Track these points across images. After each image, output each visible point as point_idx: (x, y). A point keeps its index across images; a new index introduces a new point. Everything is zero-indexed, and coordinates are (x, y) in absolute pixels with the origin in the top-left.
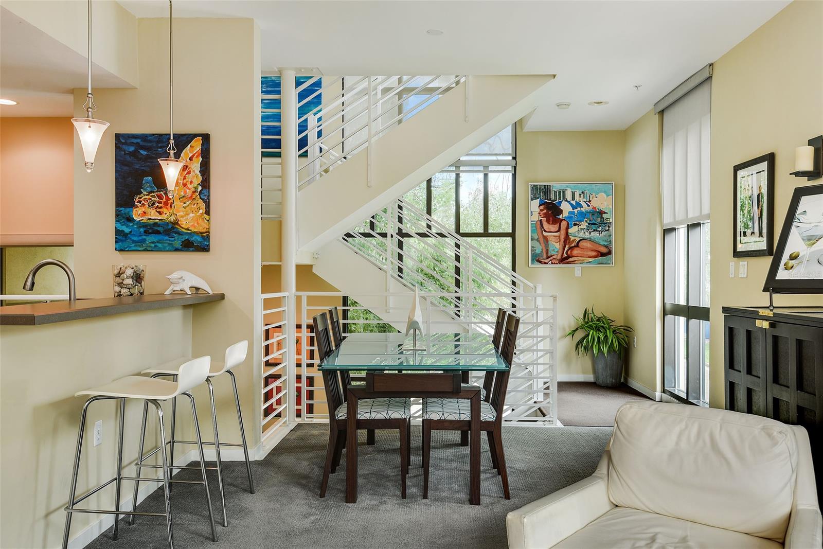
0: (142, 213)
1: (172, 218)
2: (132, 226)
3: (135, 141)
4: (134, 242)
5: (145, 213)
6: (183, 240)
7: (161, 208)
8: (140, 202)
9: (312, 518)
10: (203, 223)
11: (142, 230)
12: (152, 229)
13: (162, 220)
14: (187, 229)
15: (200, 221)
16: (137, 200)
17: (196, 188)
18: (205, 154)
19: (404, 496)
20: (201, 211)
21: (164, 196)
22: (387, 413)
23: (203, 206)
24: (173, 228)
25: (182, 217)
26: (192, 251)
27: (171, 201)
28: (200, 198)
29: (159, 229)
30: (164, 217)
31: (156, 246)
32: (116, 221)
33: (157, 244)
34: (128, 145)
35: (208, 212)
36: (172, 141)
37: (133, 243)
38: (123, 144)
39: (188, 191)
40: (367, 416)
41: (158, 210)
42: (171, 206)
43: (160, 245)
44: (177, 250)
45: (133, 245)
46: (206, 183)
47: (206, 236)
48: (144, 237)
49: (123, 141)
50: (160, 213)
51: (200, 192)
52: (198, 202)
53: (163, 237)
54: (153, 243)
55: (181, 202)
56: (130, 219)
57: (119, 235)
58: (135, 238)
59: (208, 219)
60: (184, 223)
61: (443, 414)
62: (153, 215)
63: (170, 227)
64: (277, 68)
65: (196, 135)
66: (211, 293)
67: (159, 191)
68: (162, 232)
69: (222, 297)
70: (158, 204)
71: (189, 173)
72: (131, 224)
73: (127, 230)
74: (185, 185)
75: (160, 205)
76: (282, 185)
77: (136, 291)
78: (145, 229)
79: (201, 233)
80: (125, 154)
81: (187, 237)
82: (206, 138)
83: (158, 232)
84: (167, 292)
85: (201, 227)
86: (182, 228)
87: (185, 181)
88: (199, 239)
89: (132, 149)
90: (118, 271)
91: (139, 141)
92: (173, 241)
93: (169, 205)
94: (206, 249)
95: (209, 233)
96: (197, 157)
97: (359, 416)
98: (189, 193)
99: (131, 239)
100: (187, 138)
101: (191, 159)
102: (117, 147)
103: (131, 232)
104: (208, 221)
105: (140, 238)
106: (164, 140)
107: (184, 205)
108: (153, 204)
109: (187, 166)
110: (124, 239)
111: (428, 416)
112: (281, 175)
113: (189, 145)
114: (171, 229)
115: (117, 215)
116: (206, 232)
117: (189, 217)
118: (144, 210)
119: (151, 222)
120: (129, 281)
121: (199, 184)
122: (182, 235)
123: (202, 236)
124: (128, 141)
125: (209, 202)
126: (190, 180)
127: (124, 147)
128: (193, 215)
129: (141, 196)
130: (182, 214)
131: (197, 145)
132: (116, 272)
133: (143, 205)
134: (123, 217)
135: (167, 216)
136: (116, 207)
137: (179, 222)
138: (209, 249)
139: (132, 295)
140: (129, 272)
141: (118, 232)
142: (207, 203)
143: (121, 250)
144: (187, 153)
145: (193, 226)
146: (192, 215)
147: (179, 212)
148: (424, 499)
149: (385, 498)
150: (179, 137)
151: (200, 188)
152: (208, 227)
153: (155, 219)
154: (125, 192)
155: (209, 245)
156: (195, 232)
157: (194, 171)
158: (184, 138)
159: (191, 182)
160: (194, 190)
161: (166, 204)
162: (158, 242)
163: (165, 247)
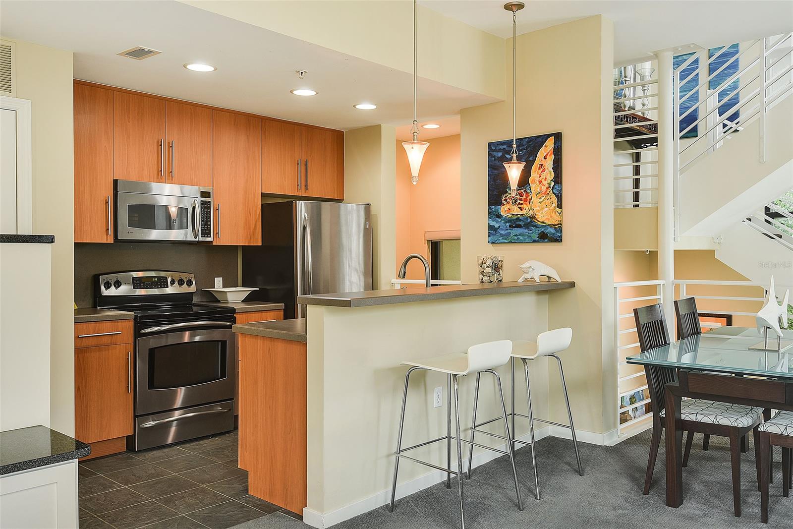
0: (507, 210)
1: (531, 213)
2: (500, 221)
3: (502, 147)
4: (502, 235)
5: (510, 209)
6: (540, 232)
7: (522, 204)
8: (506, 200)
9: (620, 512)
10: (555, 216)
11: (508, 224)
12: (515, 223)
13: (522, 215)
14: (543, 222)
15: (553, 214)
16: (504, 199)
17: (549, 184)
18: (558, 151)
19: (738, 513)
20: (554, 205)
21: (524, 193)
22: (716, 417)
23: (555, 200)
24: (531, 222)
25: (539, 211)
26: (547, 242)
27: (530, 197)
28: (553, 193)
29: (521, 223)
30: (524, 212)
31: (518, 238)
32: (489, 218)
33: (519, 237)
34: (497, 152)
35: (560, 206)
36: (515, 146)
37: (501, 237)
38: (494, 151)
39: (543, 187)
40: (693, 418)
41: (520, 206)
42: (530, 202)
43: (521, 238)
44: (534, 241)
45: (501, 238)
46: (558, 179)
47: (559, 228)
48: (509, 231)
49: (494, 148)
50: (521, 209)
51: (553, 187)
52: (551, 197)
53: (524, 230)
54: (516, 235)
55: (537, 197)
56: (499, 216)
57: (491, 230)
58: (502, 232)
59: (559, 212)
60: (540, 217)
61: (786, 428)
62: (516, 210)
63: (529, 221)
64: (653, 52)
65: (549, 135)
66: (560, 281)
67: (520, 190)
68: (522, 225)
69: (572, 285)
70: (519, 201)
71: (544, 171)
72: (500, 220)
73: (497, 226)
74: (540, 182)
75: (521, 202)
76: (658, 172)
77: (494, 278)
78: (510, 224)
79: (554, 225)
80: (495, 159)
81: (543, 230)
82: (558, 137)
83: (519, 226)
84: (520, 280)
85: (554, 219)
86: (539, 221)
87: (540, 178)
88: (552, 230)
89: (500, 154)
90: (481, 261)
91: (505, 146)
92: (531, 233)
93: (528, 201)
94: (558, 240)
95: (561, 225)
96: (551, 154)
97: (683, 417)
98: (544, 188)
99: (499, 233)
100: (542, 139)
101: (545, 158)
102: (489, 155)
103: (500, 226)
104: (560, 214)
105: (506, 231)
106: (524, 143)
107: (540, 200)
108: (516, 201)
109: (542, 165)
110: (494, 233)
111: (765, 428)
112: (657, 160)
113: (544, 145)
114: (529, 223)
115: (489, 213)
116: (558, 225)
117: (544, 211)
118: (509, 207)
119: (515, 217)
120: (489, 270)
121: (552, 180)
122: (539, 228)
123: (555, 228)
124: (497, 148)
125: (561, 196)
126: (544, 177)
127: (495, 153)
128: (548, 209)
129: (506, 195)
130: (538, 208)
131: (550, 143)
132: (480, 262)
133: (508, 203)
134: (494, 215)
135: (526, 211)
136: (489, 206)
137: (536, 217)
138: (562, 240)
139: (491, 282)
140: (489, 262)
141: (491, 227)
142: (559, 198)
143: (493, 243)
144: (542, 152)
145: (547, 219)
146: (546, 209)
147: (536, 207)
148: (762, 522)
149: (714, 511)
150: (536, 139)
151: (553, 184)
152: (560, 220)
153: (517, 215)
154: (495, 193)
155: (561, 236)
156: (549, 225)
157: (548, 169)
158: (540, 139)
159: (546, 179)
160: (548, 186)
161: (525, 200)
162: (520, 235)
163: (525, 239)
